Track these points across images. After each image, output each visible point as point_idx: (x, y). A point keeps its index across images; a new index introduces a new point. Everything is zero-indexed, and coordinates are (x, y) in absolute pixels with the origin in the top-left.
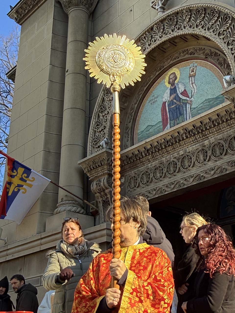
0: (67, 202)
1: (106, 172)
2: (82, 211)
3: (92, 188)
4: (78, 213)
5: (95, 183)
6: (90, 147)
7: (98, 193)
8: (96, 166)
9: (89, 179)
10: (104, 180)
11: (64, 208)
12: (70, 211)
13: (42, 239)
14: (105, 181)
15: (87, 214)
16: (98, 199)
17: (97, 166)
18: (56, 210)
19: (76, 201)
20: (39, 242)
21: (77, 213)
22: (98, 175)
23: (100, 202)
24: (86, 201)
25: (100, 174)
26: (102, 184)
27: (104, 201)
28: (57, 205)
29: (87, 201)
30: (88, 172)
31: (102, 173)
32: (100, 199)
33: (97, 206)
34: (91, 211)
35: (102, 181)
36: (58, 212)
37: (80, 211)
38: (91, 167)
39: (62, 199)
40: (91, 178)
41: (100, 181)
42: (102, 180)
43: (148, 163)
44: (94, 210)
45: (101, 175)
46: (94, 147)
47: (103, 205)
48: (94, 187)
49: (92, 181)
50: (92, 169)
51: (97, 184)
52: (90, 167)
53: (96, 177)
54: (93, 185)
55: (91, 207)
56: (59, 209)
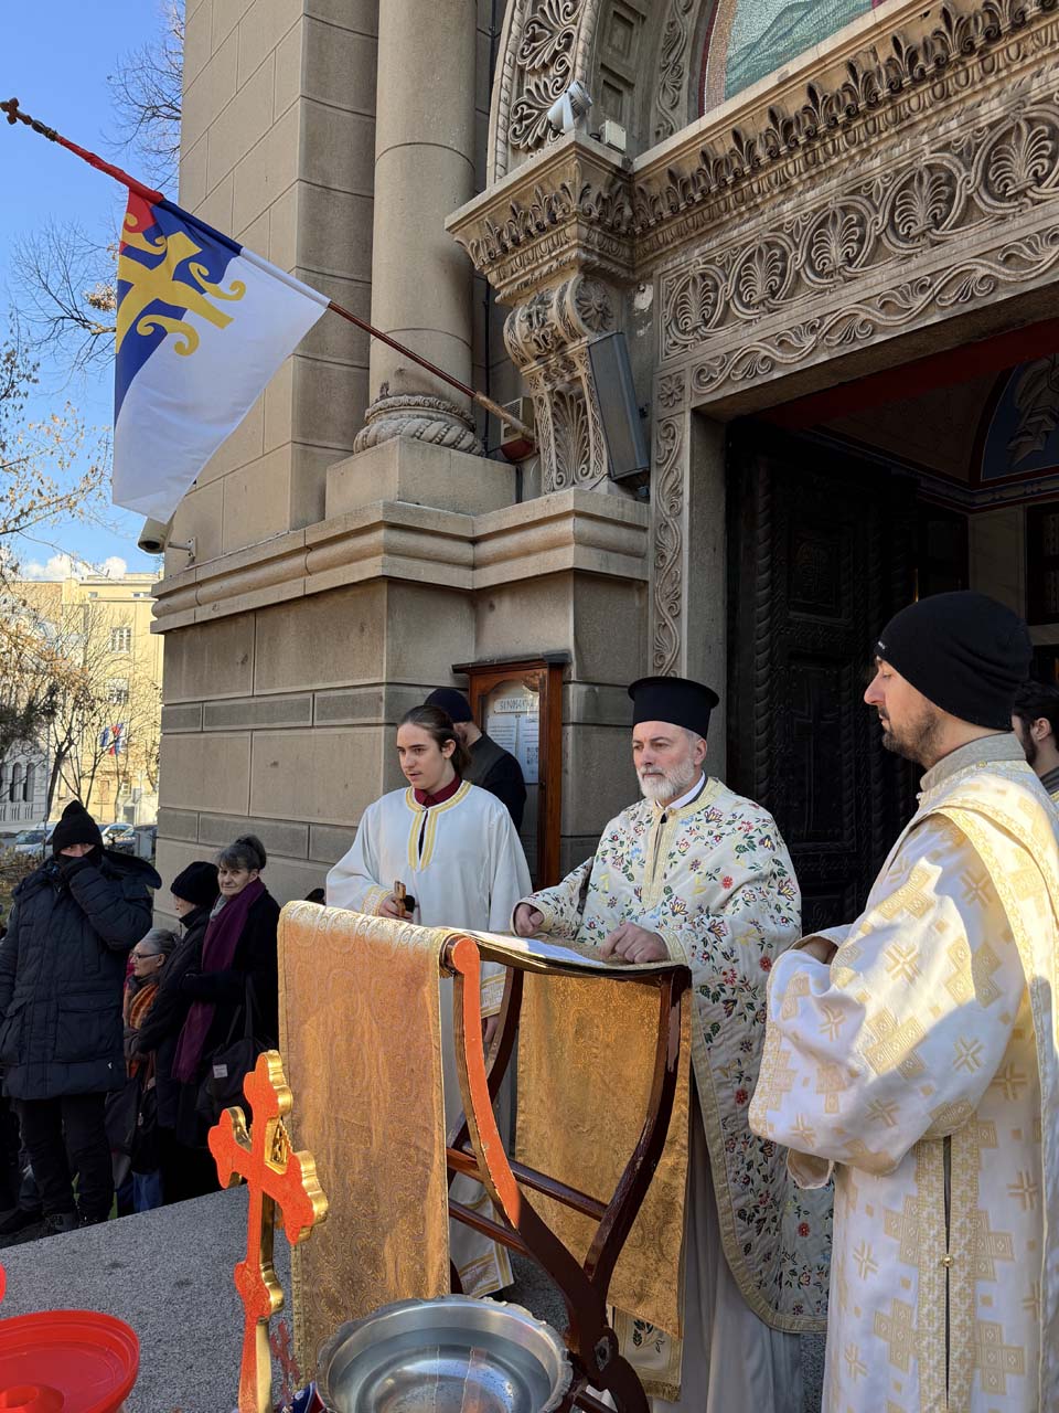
0: (405, 399)
1: (573, 254)
2: (469, 439)
3: (507, 337)
4: (453, 445)
5: (520, 313)
6: (500, 147)
7: (537, 358)
8: (528, 231)
9: (498, 299)
10: (561, 298)
11: (394, 424)
12: (417, 436)
13: (309, 548)
14: (567, 298)
15: (487, 453)
16: (536, 386)
17: (533, 230)
18: (362, 432)
19: (441, 397)
20: (298, 561)
21: (448, 445)
22: (537, 273)
23: (541, 401)
24: (483, 398)
25: (545, 269)
26: (553, 313)
27: (560, 394)
28: (368, 412)
29: (488, 395)
30: (491, 264)
31: (554, 264)
32: (544, 389)
33: (530, 421)
34: (504, 441)
35: (555, 302)
36: (369, 440)
37: (459, 439)
38: (505, 236)
39: (385, 386)
40: (505, 291)
41: (545, 302)
42: (555, 297)
43: (781, 198)
44: (519, 436)
45: (550, 272)
46: (516, 149)
47: (554, 415)
48: (516, 331)
49: (509, 305)
50: (509, 244)
51: (530, 316)
52: (500, 235)
53: (526, 284)
54: (513, 322)
55: (504, 426)
56: (373, 428)
